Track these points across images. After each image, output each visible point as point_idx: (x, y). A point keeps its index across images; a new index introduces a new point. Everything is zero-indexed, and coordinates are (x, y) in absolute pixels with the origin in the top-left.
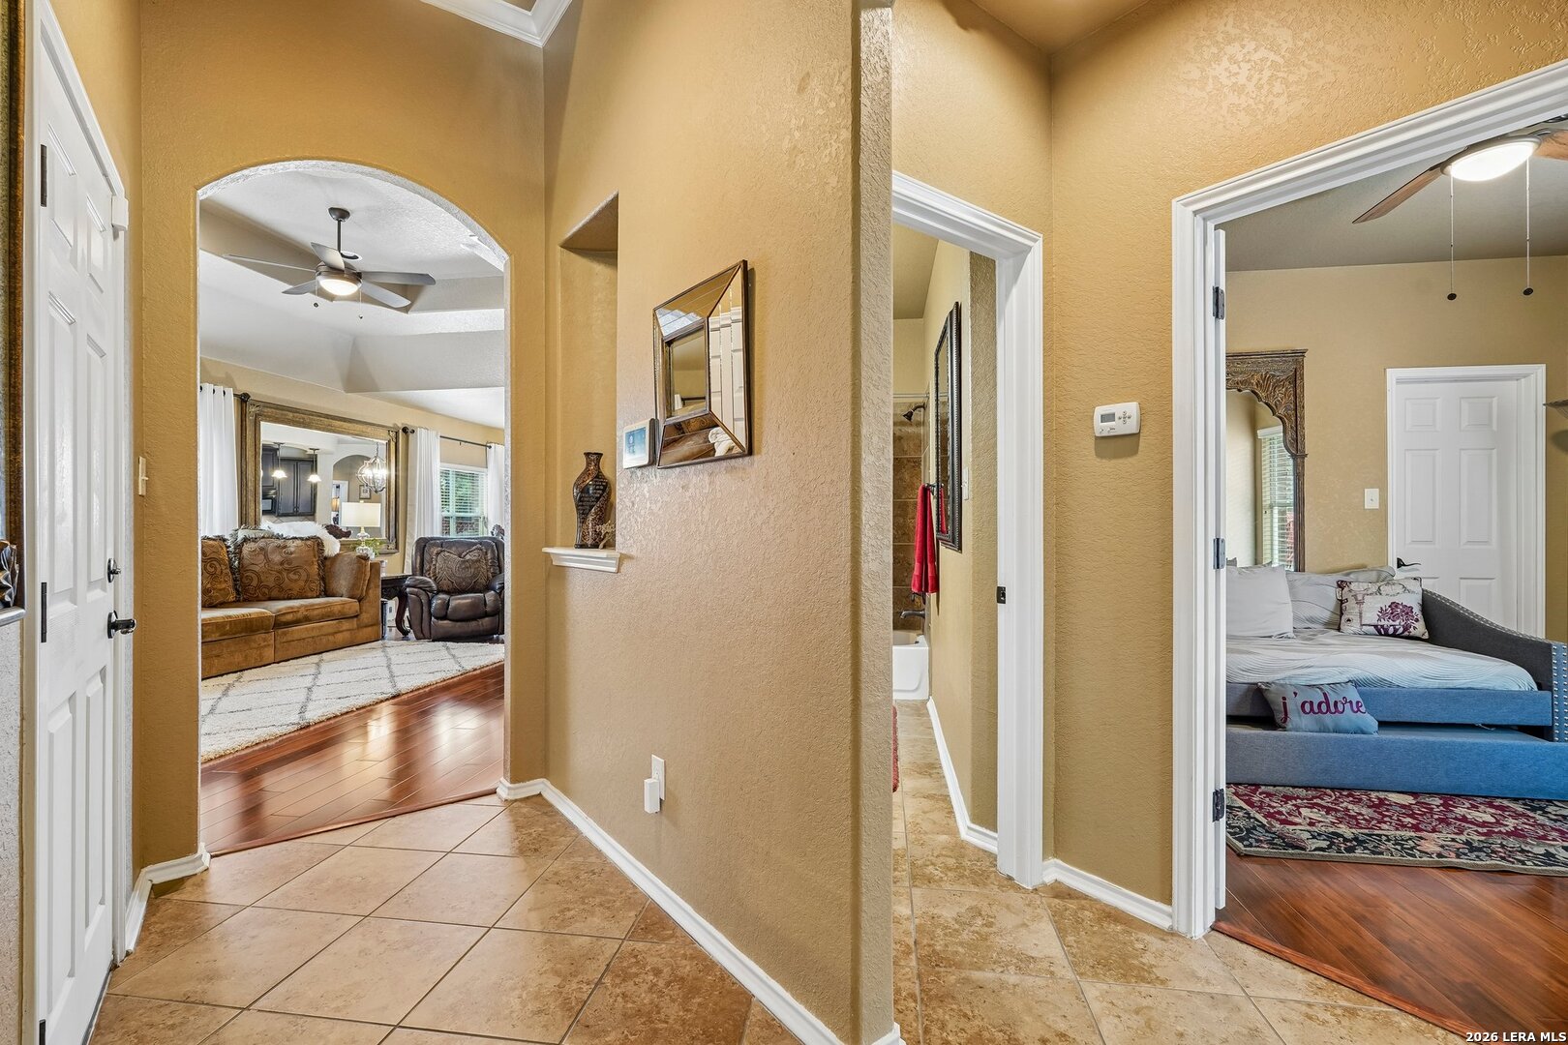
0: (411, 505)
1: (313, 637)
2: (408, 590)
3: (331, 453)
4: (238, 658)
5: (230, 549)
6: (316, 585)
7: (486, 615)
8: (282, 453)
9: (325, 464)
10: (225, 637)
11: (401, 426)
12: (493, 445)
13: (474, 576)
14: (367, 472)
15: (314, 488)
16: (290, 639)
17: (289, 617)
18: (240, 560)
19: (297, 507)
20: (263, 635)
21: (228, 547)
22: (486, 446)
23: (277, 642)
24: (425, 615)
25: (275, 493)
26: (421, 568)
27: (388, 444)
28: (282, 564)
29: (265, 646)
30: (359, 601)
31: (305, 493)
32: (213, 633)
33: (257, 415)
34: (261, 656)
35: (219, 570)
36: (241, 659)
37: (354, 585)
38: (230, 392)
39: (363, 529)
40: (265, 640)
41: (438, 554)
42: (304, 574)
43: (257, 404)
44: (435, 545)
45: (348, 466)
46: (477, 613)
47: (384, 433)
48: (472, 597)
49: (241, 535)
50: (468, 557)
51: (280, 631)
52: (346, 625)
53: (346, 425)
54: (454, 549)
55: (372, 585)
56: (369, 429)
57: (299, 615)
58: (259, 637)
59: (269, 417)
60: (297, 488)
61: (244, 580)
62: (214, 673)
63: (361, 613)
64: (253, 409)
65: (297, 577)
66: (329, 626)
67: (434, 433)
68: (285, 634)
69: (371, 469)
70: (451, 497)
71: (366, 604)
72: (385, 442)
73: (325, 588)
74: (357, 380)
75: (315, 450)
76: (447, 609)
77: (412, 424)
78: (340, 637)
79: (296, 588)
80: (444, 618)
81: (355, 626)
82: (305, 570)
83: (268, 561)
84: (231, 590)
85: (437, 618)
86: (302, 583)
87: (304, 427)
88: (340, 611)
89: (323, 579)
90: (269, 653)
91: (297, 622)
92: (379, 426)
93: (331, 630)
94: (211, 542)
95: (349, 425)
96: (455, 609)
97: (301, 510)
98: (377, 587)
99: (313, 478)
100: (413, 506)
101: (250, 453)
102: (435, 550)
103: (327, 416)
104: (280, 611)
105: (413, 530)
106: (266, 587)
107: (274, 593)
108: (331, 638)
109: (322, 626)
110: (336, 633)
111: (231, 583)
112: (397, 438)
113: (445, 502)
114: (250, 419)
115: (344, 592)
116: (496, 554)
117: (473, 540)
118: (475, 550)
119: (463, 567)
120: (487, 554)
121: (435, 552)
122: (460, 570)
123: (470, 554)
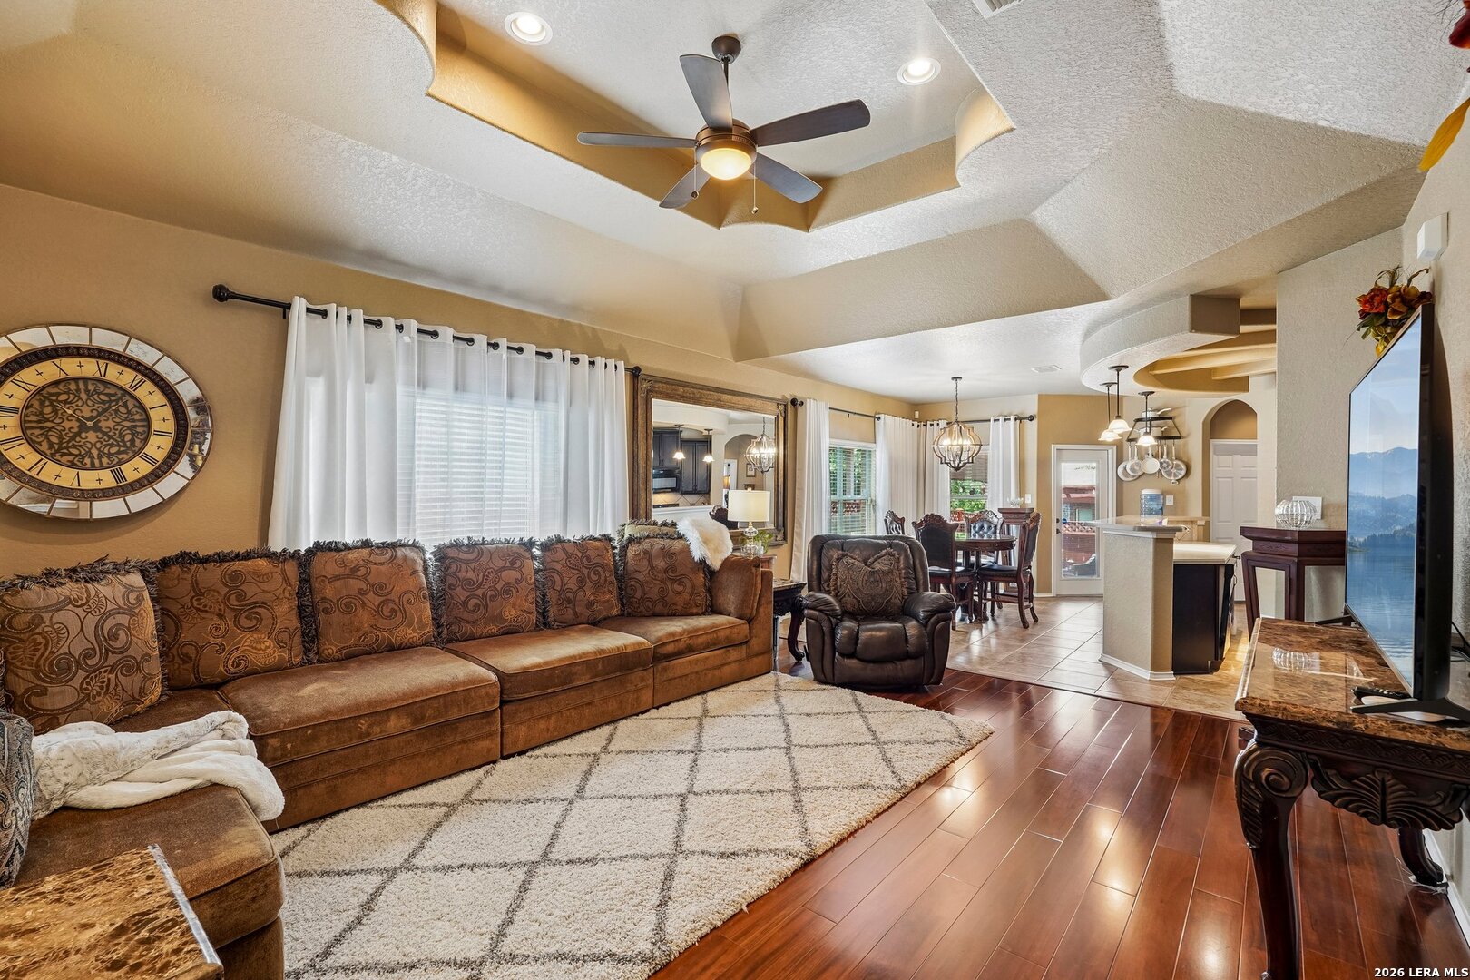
1: (697, 673)
2: (806, 611)
3: (723, 433)
4: (612, 706)
5: (616, 551)
6: (702, 599)
7: (908, 656)
8: (684, 435)
9: (719, 445)
10: (597, 679)
11: (789, 398)
12: (882, 416)
13: (887, 593)
14: (754, 452)
15: (709, 467)
16: (671, 676)
17: (670, 648)
18: (625, 563)
19: (696, 486)
20: (640, 674)
21: (615, 548)
22: (875, 417)
23: (657, 680)
24: (828, 648)
25: (679, 473)
26: (818, 577)
27: (777, 419)
28: (666, 571)
29: (643, 688)
30: (749, 622)
31: (702, 472)
32: (584, 675)
33: (648, 391)
34: (637, 700)
35: (603, 578)
36: (615, 706)
37: (744, 601)
38: (621, 365)
39: (750, 524)
40: (643, 679)
41: (839, 559)
42: (689, 585)
43: (649, 378)
44: (834, 546)
45: (739, 444)
46: (895, 650)
47: (772, 406)
48: (888, 629)
49: (628, 531)
50: (877, 566)
51: (660, 666)
52: (734, 654)
53: (735, 399)
54: (857, 552)
55: (763, 601)
56: (758, 403)
57: (681, 645)
58: (636, 676)
59: (661, 393)
60: (695, 468)
61: (628, 589)
62: (585, 725)
63: (751, 638)
64: (644, 385)
65: (681, 588)
66: (715, 656)
67: (823, 404)
68: (665, 670)
69: (759, 449)
71: (757, 626)
72: (773, 417)
73: (711, 602)
74: (748, 346)
75: (709, 430)
76: (856, 643)
77: (800, 395)
78: (726, 670)
79: (680, 601)
80: (852, 655)
81: (744, 655)
82: (691, 580)
83: (652, 567)
84: (615, 602)
85: (842, 655)
86: (686, 596)
87: (694, 403)
88: (727, 638)
89: (709, 591)
90: (647, 697)
91: (679, 654)
92: (767, 398)
93: (717, 663)
94: (597, 543)
95: (739, 398)
96: (867, 643)
97: (698, 488)
98: (769, 603)
99: (708, 459)
101: (641, 435)
102: (836, 554)
103: (718, 390)
104: (659, 639)
105: (802, 517)
106: (650, 600)
107: (659, 608)
108: (717, 672)
109: (707, 658)
110: (723, 665)
111: (615, 592)
112: (785, 411)
114: (641, 395)
115: (733, 611)
116: (911, 562)
117: (880, 541)
118: (884, 555)
119: (872, 579)
120: (899, 562)
121: (835, 556)
122: (868, 584)
123: (880, 560)
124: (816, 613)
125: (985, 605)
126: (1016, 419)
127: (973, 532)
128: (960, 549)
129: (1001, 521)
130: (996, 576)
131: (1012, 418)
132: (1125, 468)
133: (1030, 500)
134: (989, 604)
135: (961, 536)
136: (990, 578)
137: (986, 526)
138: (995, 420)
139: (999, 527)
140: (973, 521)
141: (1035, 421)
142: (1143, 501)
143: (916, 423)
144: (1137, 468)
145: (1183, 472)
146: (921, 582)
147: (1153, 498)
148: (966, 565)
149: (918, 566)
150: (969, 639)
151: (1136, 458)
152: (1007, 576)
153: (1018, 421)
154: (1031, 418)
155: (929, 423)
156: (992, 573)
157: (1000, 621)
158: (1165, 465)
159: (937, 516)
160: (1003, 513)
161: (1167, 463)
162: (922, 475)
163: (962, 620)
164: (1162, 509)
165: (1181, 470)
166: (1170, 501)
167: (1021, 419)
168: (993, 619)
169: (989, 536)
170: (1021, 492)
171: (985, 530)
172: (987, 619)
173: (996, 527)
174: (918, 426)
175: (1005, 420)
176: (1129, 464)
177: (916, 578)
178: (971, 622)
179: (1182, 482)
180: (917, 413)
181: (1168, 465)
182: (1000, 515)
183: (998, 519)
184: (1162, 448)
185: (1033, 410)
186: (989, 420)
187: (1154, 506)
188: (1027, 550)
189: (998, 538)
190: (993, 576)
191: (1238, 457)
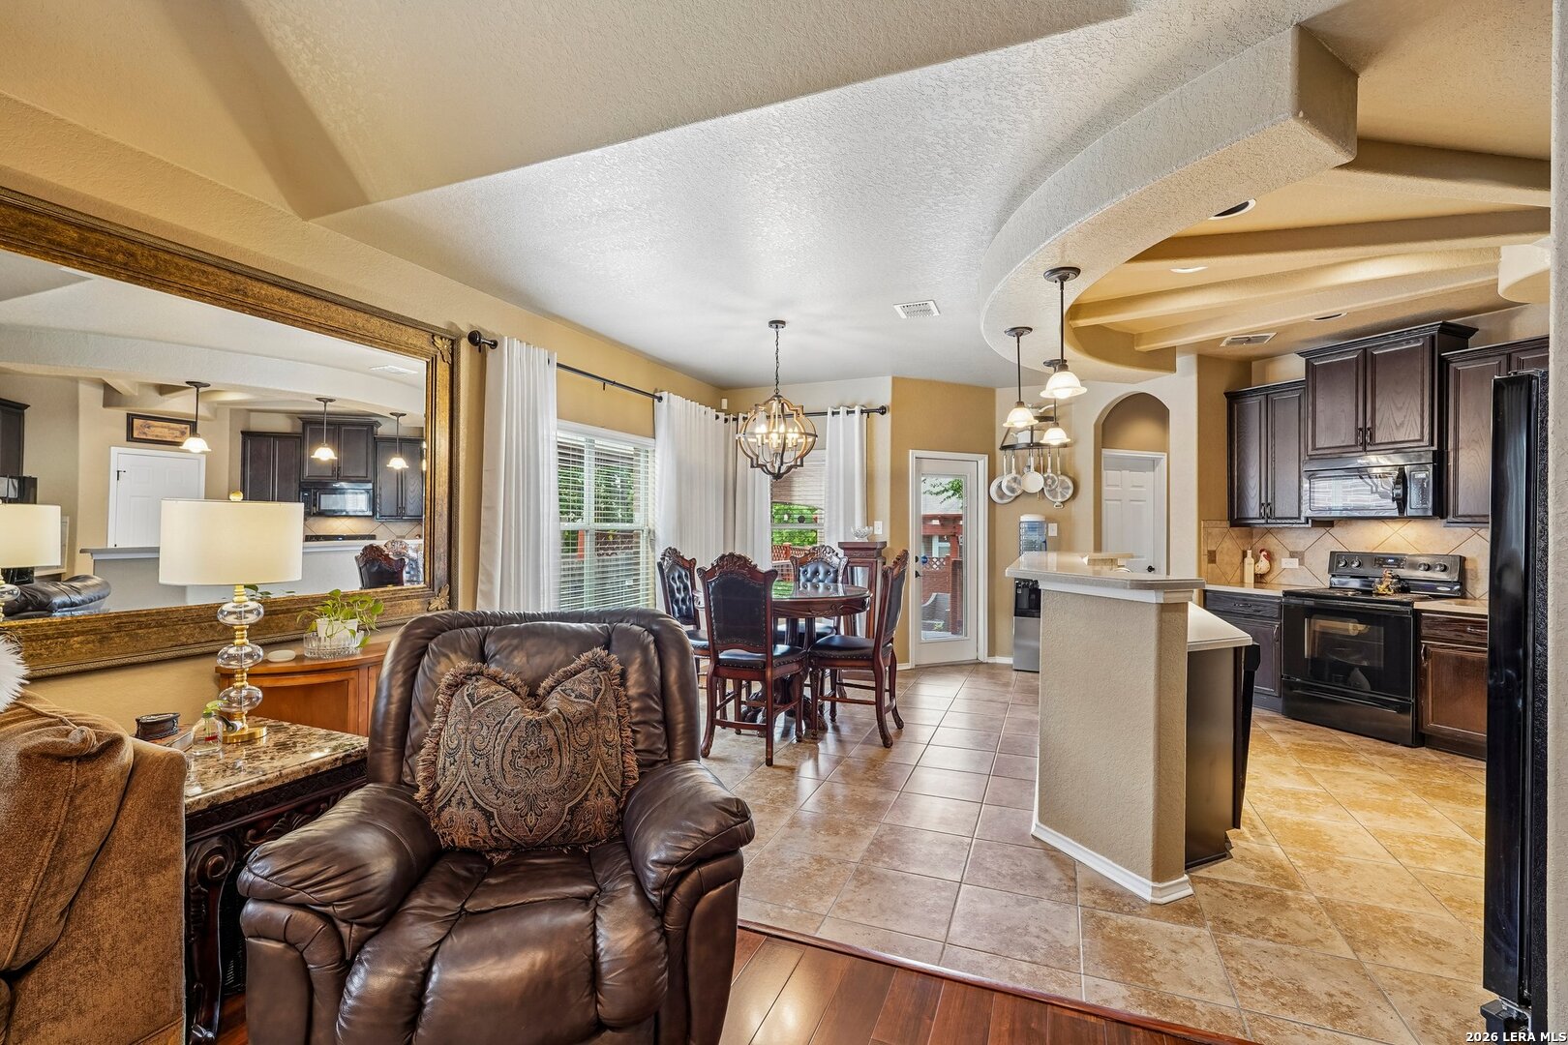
0: (487, 508)
11: (467, 330)
12: (665, 395)
13: (573, 782)
22: (653, 396)
27: (430, 364)
41: (453, 689)
47: (422, 340)
50: (557, 703)
54: (515, 659)
56: (386, 327)
70: (585, 493)
72: (425, 362)
77: (492, 328)
92: (412, 323)
96: (451, 1019)
100: (493, 509)
105: (493, 562)
112: (454, 353)
113: (570, 507)
116: (657, 679)
117: (583, 626)
118: (584, 668)
119: (532, 747)
120: (623, 683)
121: (447, 678)
122: (520, 762)
123: (568, 684)
124: (282, 913)
125: (822, 706)
126: (862, 412)
127: (802, 579)
128: (782, 616)
129: (845, 561)
130: (840, 659)
131: (857, 409)
132: (1000, 487)
133: (881, 531)
134: (827, 705)
135: (780, 592)
136: (830, 662)
137: (821, 570)
138: (833, 413)
139: (841, 571)
140: (803, 563)
141: (888, 415)
142: (1023, 531)
143: (722, 416)
144: (1015, 485)
145: (1071, 492)
146: (680, 727)
147: (1033, 527)
148: (792, 637)
149: (674, 689)
150: (795, 791)
151: (1014, 471)
152: (857, 659)
153: (865, 415)
154: (883, 411)
155: (741, 416)
156: (834, 653)
157: (845, 730)
158: (1049, 482)
159: (740, 558)
160: (844, 549)
161: (1052, 478)
162: (731, 492)
163: (786, 734)
164: (1045, 542)
165: (1068, 488)
166: (1053, 530)
167: (868, 412)
168: (836, 729)
169: (827, 588)
170: (869, 520)
171: (821, 577)
172: (824, 729)
173: (837, 571)
174: (726, 420)
175: (848, 412)
176: (1005, 480)
177: (667, 722)
178: (799, 740)
179: (1067, 504)
180: (725, 402)
181: (1054, 482)
182: (841, 553)
183: (839, 560)
184: (1045, 460)
185: (885, 398)
186: (826, 413)
187: (1035, 537)
188: (888, 614)
189: (841, 594)
190: (835, 659)
191: (1126, 473)
